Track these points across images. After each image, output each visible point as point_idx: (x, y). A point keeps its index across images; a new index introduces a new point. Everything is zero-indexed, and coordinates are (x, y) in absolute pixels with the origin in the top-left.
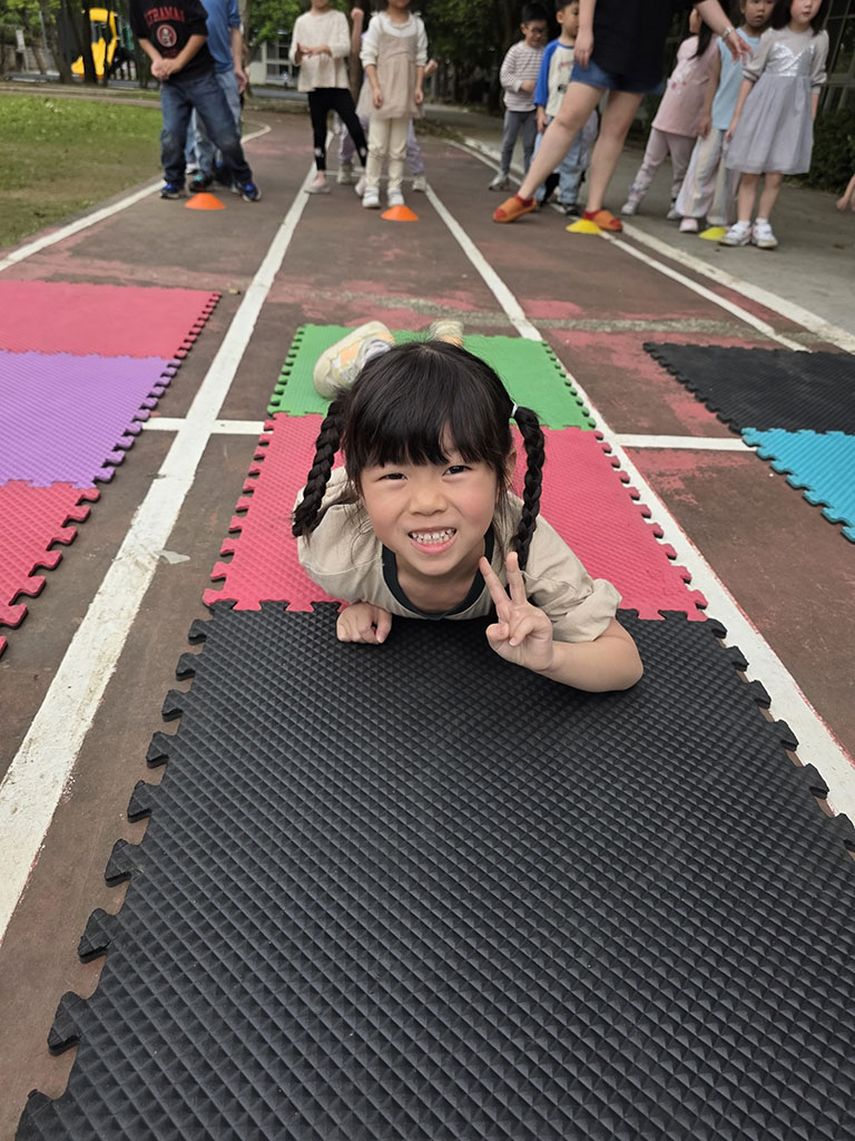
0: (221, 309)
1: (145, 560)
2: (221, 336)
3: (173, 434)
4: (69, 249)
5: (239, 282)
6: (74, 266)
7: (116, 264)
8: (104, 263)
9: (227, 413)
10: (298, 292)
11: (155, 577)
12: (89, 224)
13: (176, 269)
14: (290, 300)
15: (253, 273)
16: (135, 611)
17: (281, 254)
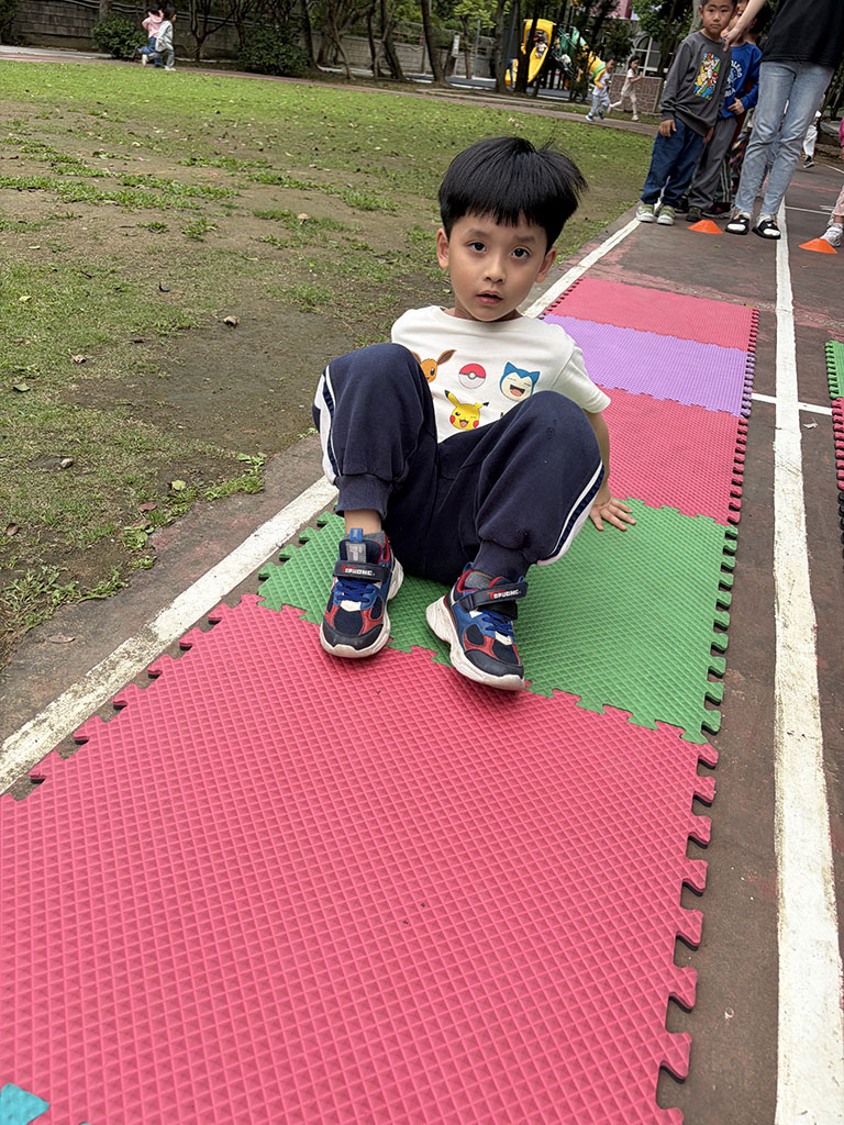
0: (764, 326)
1: (794, 470)
2: (772, 344)
3: (773, 406)
4: (617, 262)
5: (765, 306)
6: (629, 276)
7: (660, 279)
8: (651, 277)
9: (803, 398)
10: (818, 321)
11: (804, 480)
12: (617, 242)
13: (708, 288)
14: (816, 326)
15: (775, 300)
16: (802, 493)
17: (789, 286)
